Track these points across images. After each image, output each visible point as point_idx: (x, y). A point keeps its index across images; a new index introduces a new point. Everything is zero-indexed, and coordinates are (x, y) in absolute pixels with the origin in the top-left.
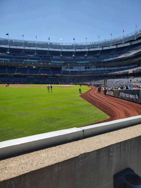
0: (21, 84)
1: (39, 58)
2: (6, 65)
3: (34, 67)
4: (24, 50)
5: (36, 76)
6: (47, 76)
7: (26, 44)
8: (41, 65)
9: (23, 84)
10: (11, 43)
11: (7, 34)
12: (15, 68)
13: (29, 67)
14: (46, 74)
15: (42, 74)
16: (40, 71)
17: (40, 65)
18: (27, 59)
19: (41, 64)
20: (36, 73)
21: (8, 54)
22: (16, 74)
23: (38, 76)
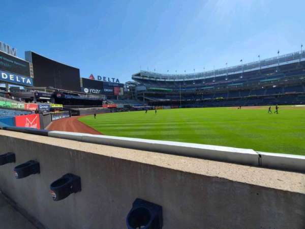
0: (255, 105)
1: (283, 74)
2: (239, 89)
3: (274, 86)
4: (261, 70)
5: (276, 96)
6: (296, 95)
7: (263, 63)
8: (286, 82)
9: (258, 105)
10: (245, 67)
11: (241, 61)
12: (249, 90)
13: (267, 87)
14: (294, 92)
15: (286, 93)
16: (283, 90)
17: (284, 82)
18: (264, 79)
19: (286, 80)
20: (277, 93)
21: (242, 79)
22: (249, 96)
23: (280, 96)
